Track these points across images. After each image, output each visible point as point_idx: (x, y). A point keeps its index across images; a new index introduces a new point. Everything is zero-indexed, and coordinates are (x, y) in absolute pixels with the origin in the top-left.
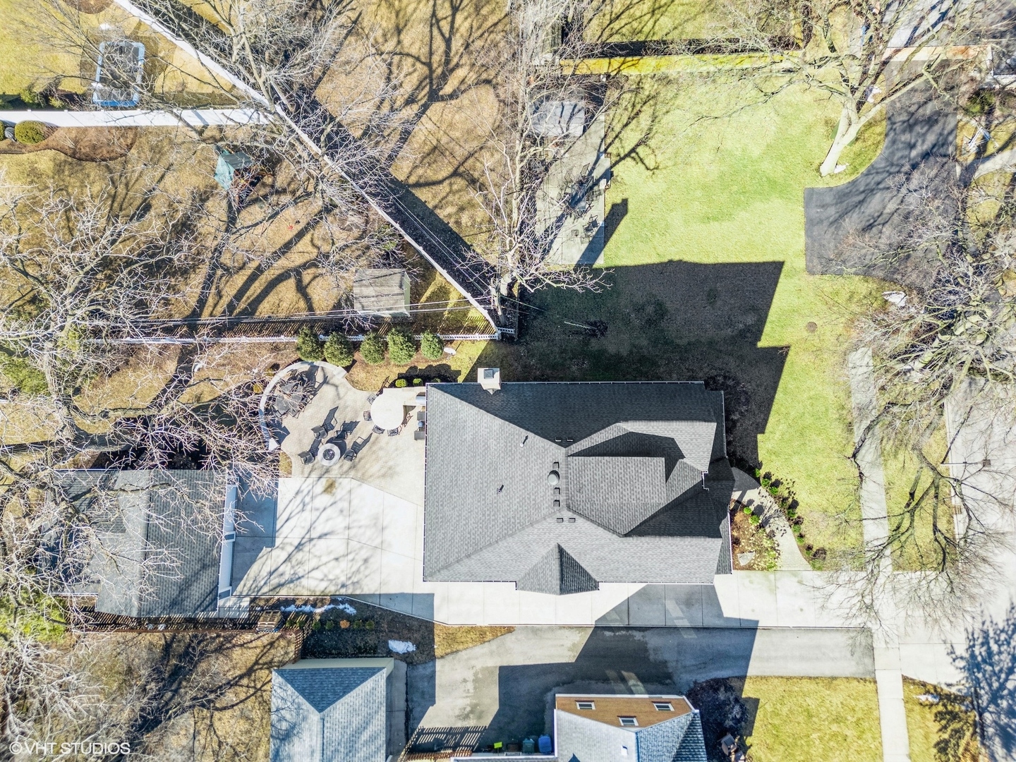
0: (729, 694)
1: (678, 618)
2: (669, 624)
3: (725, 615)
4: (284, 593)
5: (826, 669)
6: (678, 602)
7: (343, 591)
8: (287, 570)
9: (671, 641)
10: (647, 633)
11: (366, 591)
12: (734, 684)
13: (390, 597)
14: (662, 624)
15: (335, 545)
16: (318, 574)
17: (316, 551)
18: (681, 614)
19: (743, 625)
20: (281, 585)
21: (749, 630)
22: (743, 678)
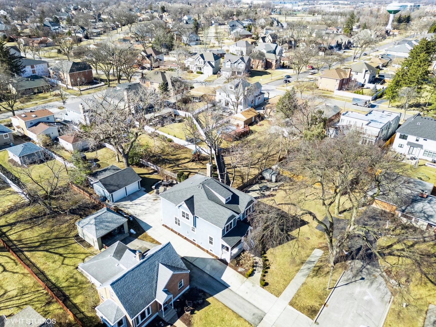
0: (203, 296)
1: (207, 270)
2: (203, 270)
3: (222, 278)
4: (122, 209)
5: (240, 313)
6: (211, 267)
7: (134, 215)
8: (128, 206)
9: (200, 273)
10: (195, 268)
11: (139, 218)
12: (207, 295)
13: (143, 222)
14: (201, 269)
15: (143, 208)
16: (133, 210)
17: (138, 207)
18: (209, 270)
19: (225, 284)
20: (123, 207)
21: (225, 286)
22: (211, 296)
